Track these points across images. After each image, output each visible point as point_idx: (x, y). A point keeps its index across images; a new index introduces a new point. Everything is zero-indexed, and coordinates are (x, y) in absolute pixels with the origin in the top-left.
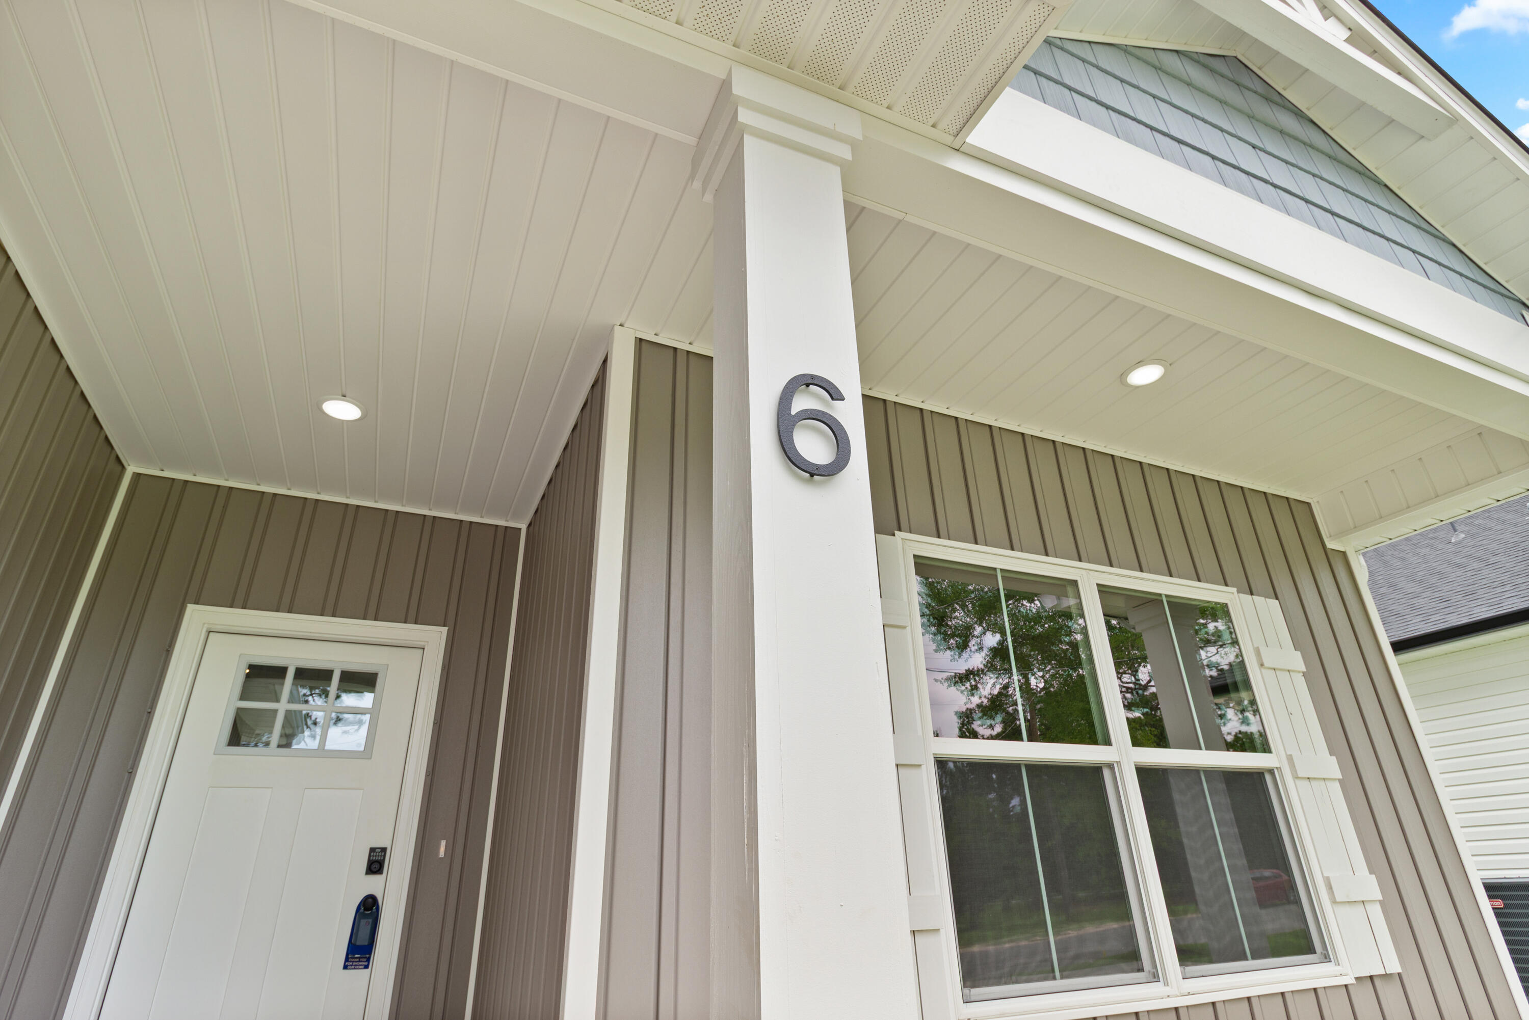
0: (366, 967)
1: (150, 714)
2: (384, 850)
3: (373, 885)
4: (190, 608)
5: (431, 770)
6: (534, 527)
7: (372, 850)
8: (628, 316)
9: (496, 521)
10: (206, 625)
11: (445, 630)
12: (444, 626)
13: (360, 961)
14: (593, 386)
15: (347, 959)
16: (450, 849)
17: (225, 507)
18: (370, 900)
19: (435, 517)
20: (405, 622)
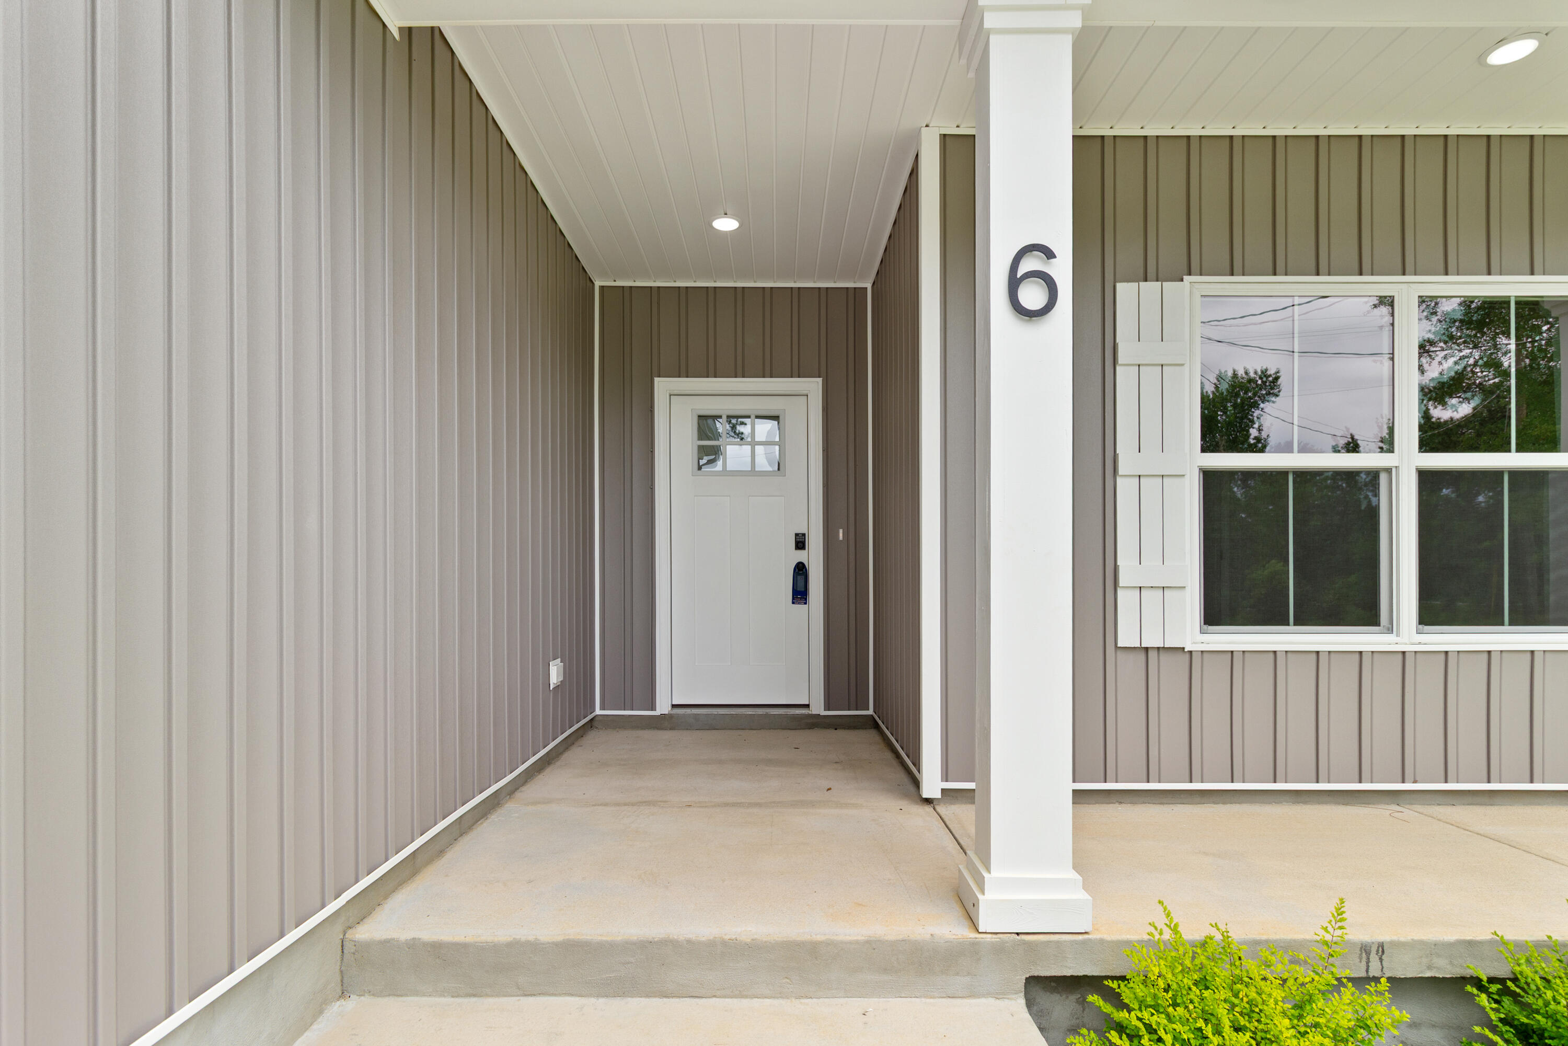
0: (806, 603)
1: (652, 452)
2: (804, 535)
3: (801, 556)
4: (656, 380)
5: (826, 483)
6: (877, 285)
7: (797, 535)
8: (932, 116)
9: (847, 284)
10: (668, 391)
11: (820, 380)
12: (819, 377)
13: (801, 600)
14: (910, 174)
15: (793, 598)
16: (846, 534)
17: (658, 304)
18: (801, 565)
19: (799, 288)
20: (792, 377)
